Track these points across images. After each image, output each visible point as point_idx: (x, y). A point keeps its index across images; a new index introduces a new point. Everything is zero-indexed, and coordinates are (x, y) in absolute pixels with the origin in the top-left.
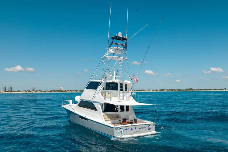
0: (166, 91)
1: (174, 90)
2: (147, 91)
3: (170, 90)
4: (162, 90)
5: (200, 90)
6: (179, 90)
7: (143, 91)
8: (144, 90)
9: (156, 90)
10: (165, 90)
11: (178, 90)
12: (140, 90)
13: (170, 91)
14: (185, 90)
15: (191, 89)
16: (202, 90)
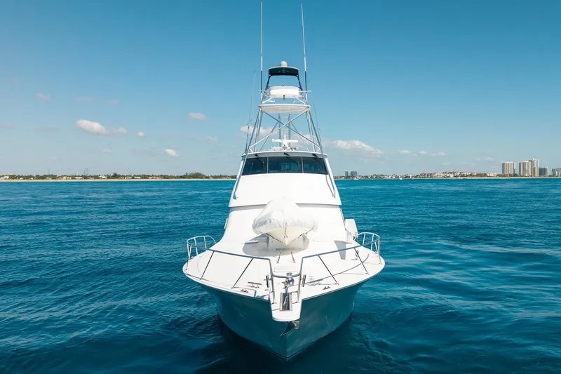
0: (125, 180)
1: (153, 176)
2: (64, 180)
3: (138, 176)
4: (115, 176)
5: (221, 177)
6: (165, 177)
7: (51, 180)
8: (54, 177)
9: (96, 177)
10: (124, 176)
11: (161, 176)
12: (38, 177)
13: (139, 179)
14: (181, 177)
15: (197, 175)
16: (225, 177)
